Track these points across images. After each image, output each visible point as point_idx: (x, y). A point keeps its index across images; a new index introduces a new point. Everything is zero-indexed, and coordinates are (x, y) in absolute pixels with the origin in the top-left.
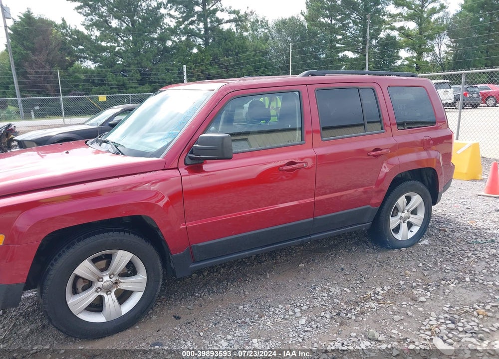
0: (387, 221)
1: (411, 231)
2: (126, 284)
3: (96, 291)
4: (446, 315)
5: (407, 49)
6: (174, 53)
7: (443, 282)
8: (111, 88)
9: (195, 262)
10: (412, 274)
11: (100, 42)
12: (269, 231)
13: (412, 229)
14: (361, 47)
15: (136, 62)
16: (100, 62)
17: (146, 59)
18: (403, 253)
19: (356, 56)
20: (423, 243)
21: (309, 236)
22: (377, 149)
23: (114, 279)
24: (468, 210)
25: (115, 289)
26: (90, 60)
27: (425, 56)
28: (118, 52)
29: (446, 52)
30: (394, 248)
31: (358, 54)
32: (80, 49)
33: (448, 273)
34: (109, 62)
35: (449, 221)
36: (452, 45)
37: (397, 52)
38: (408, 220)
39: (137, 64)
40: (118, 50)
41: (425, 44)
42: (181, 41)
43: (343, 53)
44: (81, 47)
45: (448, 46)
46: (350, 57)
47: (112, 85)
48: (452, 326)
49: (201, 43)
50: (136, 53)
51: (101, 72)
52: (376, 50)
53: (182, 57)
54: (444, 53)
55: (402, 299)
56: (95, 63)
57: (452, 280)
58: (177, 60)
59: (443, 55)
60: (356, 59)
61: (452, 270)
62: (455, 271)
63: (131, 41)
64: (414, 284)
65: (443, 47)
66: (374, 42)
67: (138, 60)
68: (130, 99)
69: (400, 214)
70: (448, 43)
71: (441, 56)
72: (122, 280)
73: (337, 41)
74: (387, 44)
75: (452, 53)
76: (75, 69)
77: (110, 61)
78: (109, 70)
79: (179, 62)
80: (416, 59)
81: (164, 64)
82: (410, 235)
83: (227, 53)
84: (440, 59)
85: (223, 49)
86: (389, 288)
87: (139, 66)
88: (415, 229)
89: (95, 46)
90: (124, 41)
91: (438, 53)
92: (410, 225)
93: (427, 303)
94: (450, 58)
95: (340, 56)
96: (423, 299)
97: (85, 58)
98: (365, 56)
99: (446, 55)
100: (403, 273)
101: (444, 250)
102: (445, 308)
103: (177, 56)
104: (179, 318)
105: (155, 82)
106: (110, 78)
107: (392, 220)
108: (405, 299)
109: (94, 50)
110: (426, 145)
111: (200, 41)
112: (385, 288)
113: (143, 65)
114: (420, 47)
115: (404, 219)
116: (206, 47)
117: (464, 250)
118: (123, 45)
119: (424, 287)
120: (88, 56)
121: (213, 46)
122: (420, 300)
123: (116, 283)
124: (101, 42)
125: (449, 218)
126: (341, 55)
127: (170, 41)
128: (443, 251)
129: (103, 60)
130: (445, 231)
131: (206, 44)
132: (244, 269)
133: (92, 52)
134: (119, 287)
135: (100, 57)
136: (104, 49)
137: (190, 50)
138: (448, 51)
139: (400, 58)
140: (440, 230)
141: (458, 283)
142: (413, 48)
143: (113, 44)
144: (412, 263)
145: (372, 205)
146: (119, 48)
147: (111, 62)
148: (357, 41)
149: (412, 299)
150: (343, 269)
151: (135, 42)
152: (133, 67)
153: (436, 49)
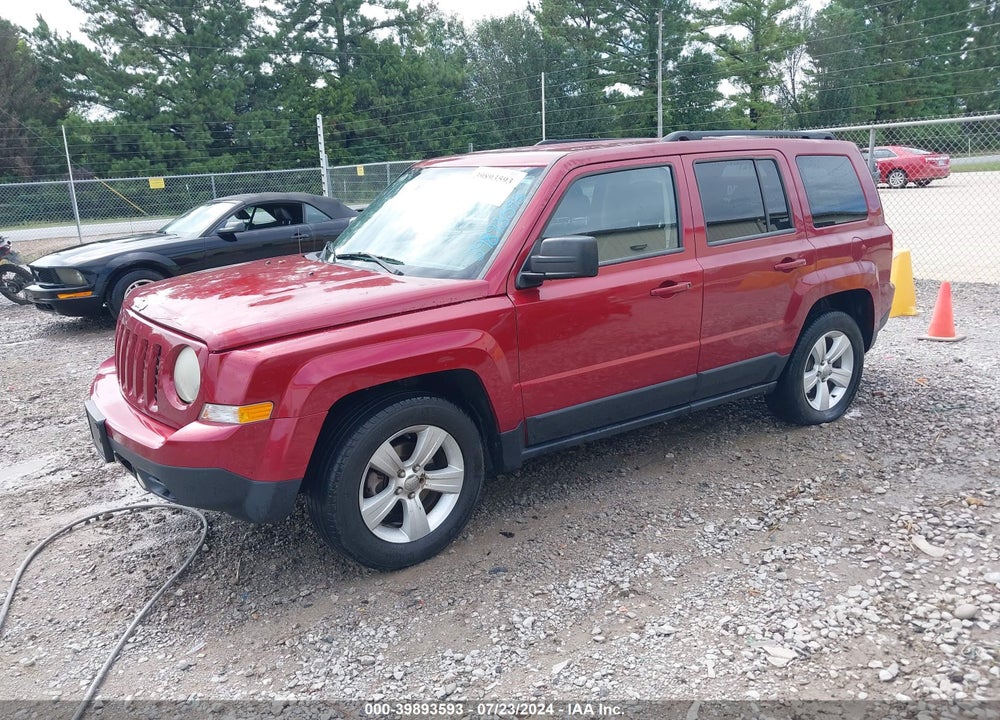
0: (801, 378)
1: (834, 396)
2: (435, 481)
3: (396, 493)
4: (921, 508)
5: (733, 78)
6: (279, 90)
7: (902, 467)
8: (152, 163)
9: (528, 447)
10: (851, 458)
11: (122, 67)
12: (633, 395)
13: (834, 393)
14: (647, 76)
15: (201, 107)
16: (126, 108)
17: (222, 102)
18: (826, 431)
19: (637, 93)
20: (852, 414)
21: (688, 404)
22: (787, 259)
23: (419, 474)
24: (910, 363)
25: (420, 490)
26: (104, 103)
27: (767, 93)
28: (163, 86)
29: (805, 85)
30: (810, 423)
31: (640, 90)
32: (79, 82)
33: (906, 454)
34: (146, 108)
35: (885, 382)
36: (815, 71)
37: (715, 86)
38: (829, 377)
39: (204, 112)
40: (163, 82)
41: (766, 69)
42: (290, 65)
43: (612, 88)
44: (82, 77)
45: (809, 73)
46: (625, 96)
47: (153, 155)
48: (935, 520)
49: (333, 68)
50: (201, 90)
51: (129, 130)
52: (675, 81)
53: (297, 98)
54: (800, 86)
55: (848, 492)
56: (114, 109)
57: (916, 463)
58: (288, 103)
59: (799, 90)
60: (637, 99)
61: (911, 450)
62: (915, 451)
63: (188, 65)
64: (861, 472)
65: (798, 74)
66: (671, 65)
67: (204, 104)
68: (213, 184)
69: (816, 367)
70: (809, 67)
71: (797, 92)
72: (429, 475)
73: (601, 64)
74: (695, 71)
75: (815, 88)
76: (73, 122)
77: (146, 105)
78: (147, 124)
79: (291, 107)
80: (751, 98)
81: (259, 113)
82: (833, 402)
83: (385, 87)
84: (794, 97)
85: (379, 81)
86: (823, 478)
87: (209, 115)
88: (840, 393)
89: (111, 74)
90: (172, 63)
91: (790, 86)
92: (832, 385)
93: (888, 495)
94: (812, 96)
95: (608, 94)
96: (880, 489)
97: (90, 99)
98: (656, 92)
99: (804, 90)
100: (836, 458)
101: (890, 422)
102: (916, 499)
103: (284, 95)
104: (511, 535)
105: (243, 150)
106: (150, 141)
107: (807, 376)
108: (853, 491)
109: (111, 84)
110: (855, 251)
111: (330, 64)
112: (817, 479)
113: (216, 113)
114: (757, 74)
115: (822, 376)
116: (342, 76)
117: (921, 422)
118: (171, 72)
119: (876, 474)
120: (97, 95)
121: (357, 75)
122: (876, 491)
123: (422, 480)
124: (126, 65)
125: (883, 376)
126: (608, 90)
127: (268, 65)
128: (889, 425)
129: (133, 103)
130: (882, 396)
131: (343, 69)
132: (576, 464)
133: (107, 87)
134: (425, 487)
135: (125, 99)
136: (132, 81)
137: (310, 82)
138: (807, 82)
139: (720, 96)
140: (874, 395)
141: (926, 466)
142: (743, 77)
143: (151, 71)
144: (845, 444)
145: (779, 351)
146: (165, 78)
147: (150, 108)
148: (638, 64)
149: (864, 491)
150: (739, 458)
151: (196, 66)
152: (195, 117)
153: (787, 78)
